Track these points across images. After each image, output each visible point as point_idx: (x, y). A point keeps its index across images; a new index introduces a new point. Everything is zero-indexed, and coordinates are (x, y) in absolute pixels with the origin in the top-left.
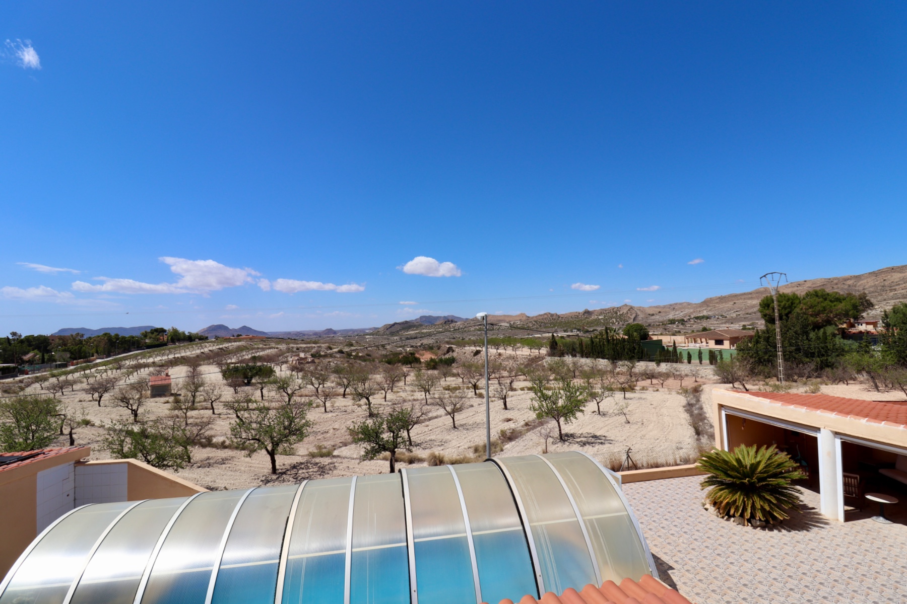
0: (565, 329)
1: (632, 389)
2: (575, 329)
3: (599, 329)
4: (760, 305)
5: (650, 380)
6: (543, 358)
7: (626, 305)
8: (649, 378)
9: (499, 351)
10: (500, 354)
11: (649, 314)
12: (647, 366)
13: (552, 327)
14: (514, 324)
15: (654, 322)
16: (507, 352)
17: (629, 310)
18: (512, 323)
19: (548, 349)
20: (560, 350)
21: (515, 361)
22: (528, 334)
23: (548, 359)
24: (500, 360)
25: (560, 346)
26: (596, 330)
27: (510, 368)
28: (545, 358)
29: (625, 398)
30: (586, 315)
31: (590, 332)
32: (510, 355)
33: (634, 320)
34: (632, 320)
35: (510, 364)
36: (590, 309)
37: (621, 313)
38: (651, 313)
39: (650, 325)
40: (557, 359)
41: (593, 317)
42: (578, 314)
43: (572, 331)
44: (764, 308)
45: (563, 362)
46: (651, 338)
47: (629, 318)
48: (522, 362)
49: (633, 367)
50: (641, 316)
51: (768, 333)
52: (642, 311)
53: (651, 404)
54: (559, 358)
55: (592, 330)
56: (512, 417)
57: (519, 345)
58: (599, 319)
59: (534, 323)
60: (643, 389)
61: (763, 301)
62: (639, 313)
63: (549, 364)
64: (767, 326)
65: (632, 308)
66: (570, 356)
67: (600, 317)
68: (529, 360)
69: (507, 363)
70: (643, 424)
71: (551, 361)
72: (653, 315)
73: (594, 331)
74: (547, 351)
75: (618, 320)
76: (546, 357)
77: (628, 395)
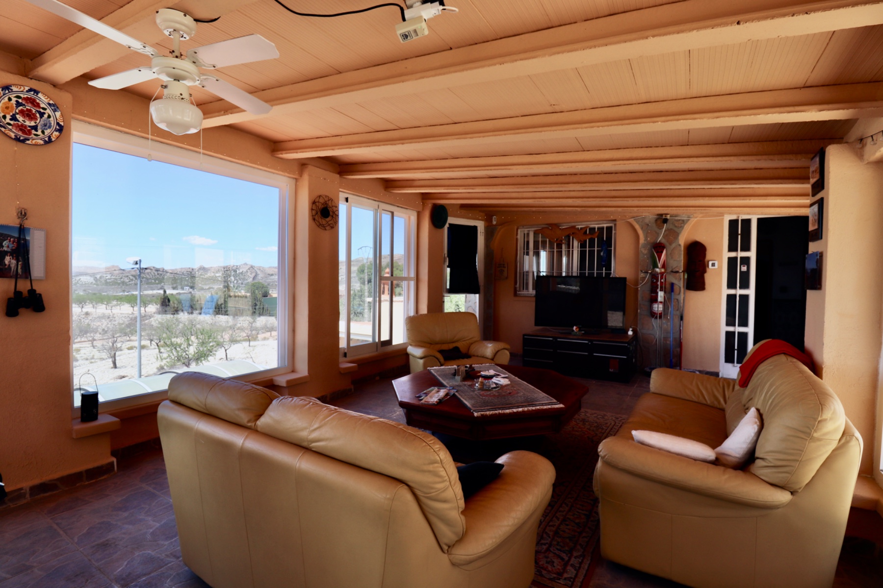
0: (175, 285)
1: (255, 339)
2: (187, 286)
3: (216, 287)
4: (358, 270)
5: (270, 333)
6: (150, 317)
7: (246, 264)
8: (268, 331)
9: (85, 310)
10: (87, 314)
11: (269, 274)
12: (267, 321)
13: (158, 284)
14: (101, 277)
15: (273, 282)
16: (98, 311)
17: (249, 269)
18: (98, 277)
19: (159, 306)
20: (174, 307)
21: (110, 321)
22: (124, 291)
23: (160, 318)
24: (87, 321)
25: (174, 303)
26: (212, 288)
27: (103, 330)
28: (153, 317)
29: (249, 346)
30: (201, 271)
31: (205, 289)
32: (104, 314)
33: (254, 278)
34: (251, 279)
35: (104, 324)
36: (206, 266)
37: (241, 271)
38: (271, 273)
39: (269, 284)
40: (169, 316)
41: (210, 274)
42: (191, 270)
43: (183, 289)
44: (361, 273)
45: (177, 320)
46: (271, 296)
47: (249, 277)
48: (121, 322)
49: (254, 321)
50: (260, 276)
51: (361, 292)
52: (262, 271)
53: (273, 348)
54: (172, 316)
55: (207, 287)
56: (126, 375)
57: (115, 302)
58: (216, 277)
59: (131, 277)
60: (265, 339)
61: (360, 267)
62: (259, 272)
63: (160, 323)
64: (361, 287)
65: (252, 267)
66: (186, 314)
67: (217, 275)
68: (131, 319)
69: (99, 324)
70: (267, 363)
71: (163, 319)
72: (272, 275)
73: (209, 288)
74: (157, 309)
75: (237, 278)
76: (156, 315)
77: (252, 343)
